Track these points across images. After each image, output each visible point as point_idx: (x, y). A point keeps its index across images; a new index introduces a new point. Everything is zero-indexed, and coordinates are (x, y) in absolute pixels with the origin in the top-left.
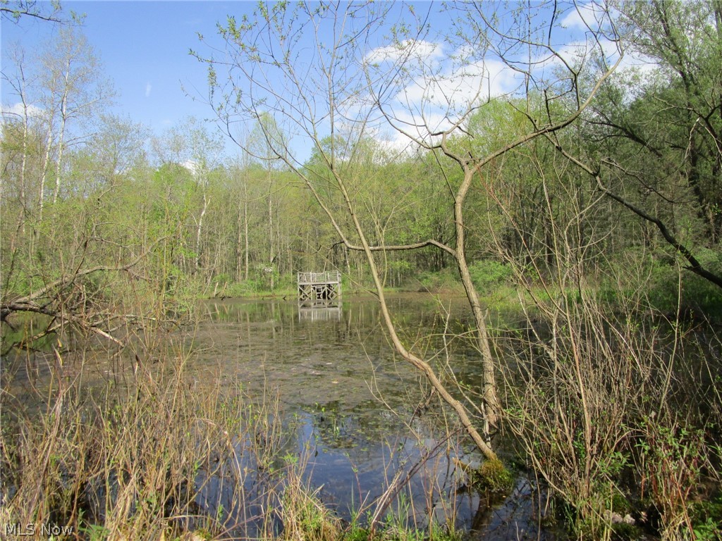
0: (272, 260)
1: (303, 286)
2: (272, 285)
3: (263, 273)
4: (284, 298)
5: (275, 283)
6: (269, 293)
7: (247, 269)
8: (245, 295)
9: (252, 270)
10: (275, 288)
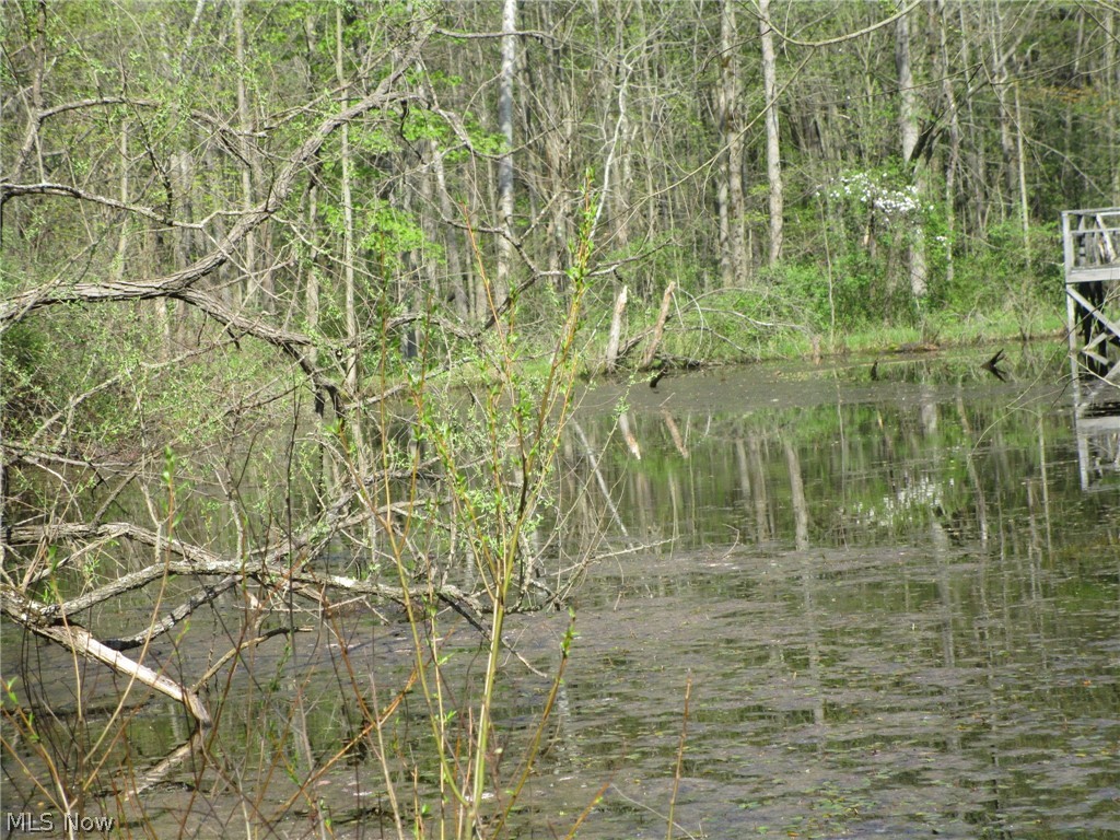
0: (910, 140)
1: (1094, 291)
2: (918, 287)
3: (864, 220)
4: (992, 366)
5: (935, 271)
6: (904, 334)
7: (776, 206)
8: (772, 348)
9: (801, 200)
10: (937, 300)
